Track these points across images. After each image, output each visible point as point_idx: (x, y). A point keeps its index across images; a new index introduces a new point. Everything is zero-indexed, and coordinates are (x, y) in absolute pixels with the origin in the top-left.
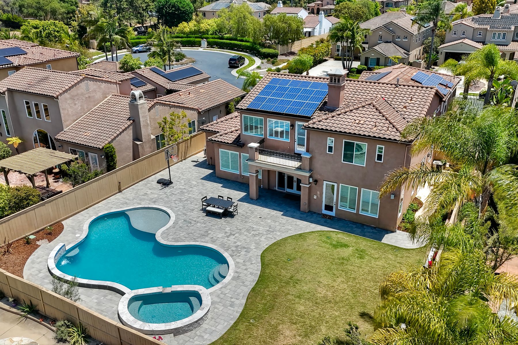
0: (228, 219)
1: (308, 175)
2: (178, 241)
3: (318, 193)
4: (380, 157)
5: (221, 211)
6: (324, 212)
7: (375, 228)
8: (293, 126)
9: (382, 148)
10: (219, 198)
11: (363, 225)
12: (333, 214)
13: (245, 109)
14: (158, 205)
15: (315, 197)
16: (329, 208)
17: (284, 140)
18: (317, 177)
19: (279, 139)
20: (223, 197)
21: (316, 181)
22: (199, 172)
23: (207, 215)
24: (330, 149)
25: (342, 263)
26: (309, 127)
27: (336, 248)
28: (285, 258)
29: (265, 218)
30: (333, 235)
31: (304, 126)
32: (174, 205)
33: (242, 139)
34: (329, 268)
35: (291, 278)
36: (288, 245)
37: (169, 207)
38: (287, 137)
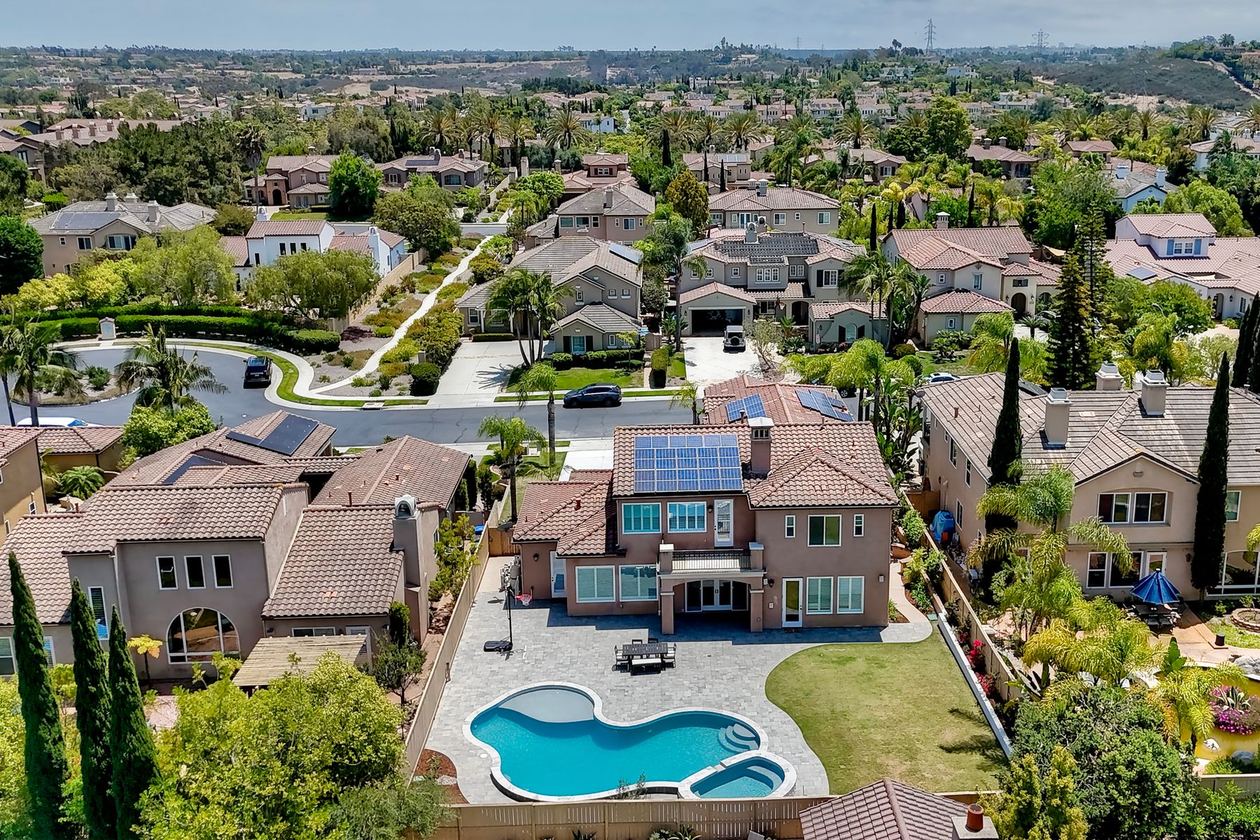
0: (668, 670)
1: (761, 574)
2: (639, 718)
3: (775, 598)
4: (859, 530)
5: (659, 661)
6: (786, 624)
7: (861, 628)
9: (860, 518)
10: (634, 642)
11: (845, 628)
12: (799, 624)
13: (631, 496)
14: (540, 681)
15: (771, 606)
16: (792, 618)
17: (697, 530)
18: (773, 575)
19: (687, 530)
20: (640, 642)
21: (771, 581)
22: (530, 617)
23: (633, 674)
24: (790, 531)
25: (870, 679)
26: (761, 507)
27: (844, 665)
28: (800, 695)
29: (717, 655)
30: (823, 650)
31: (752, 506)
32: (563, 675)
33: (621, 543)
34: (861, 689)
35: (833, 712)
36: (786, 679)
37: (561, 679)
38: (701, 524)
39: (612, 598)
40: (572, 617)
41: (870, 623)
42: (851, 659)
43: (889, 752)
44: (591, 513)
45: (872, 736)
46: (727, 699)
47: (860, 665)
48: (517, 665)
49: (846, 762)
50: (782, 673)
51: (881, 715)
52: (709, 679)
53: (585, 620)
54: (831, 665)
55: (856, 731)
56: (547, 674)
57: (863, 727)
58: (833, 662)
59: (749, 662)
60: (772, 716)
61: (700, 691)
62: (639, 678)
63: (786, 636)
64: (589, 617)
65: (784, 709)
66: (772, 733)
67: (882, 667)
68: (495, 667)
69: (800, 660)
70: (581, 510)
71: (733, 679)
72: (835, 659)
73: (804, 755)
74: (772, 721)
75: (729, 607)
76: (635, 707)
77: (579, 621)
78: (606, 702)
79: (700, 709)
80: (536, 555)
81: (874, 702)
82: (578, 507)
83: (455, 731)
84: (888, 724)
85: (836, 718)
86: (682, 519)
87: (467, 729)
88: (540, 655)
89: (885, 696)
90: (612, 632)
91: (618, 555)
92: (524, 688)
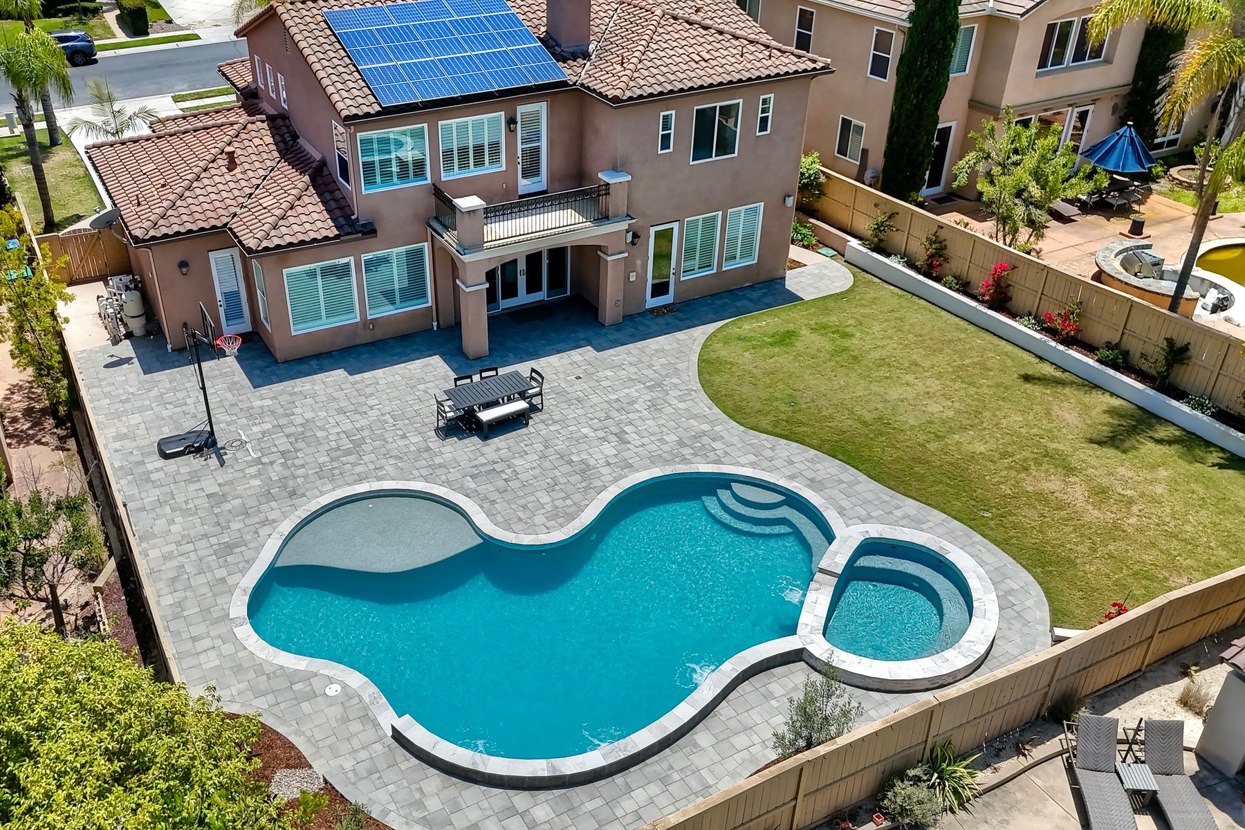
1: (624, 226)
3: (639, 262)
4: (764, 123)
5: (521, 405)
6: (651, 303)
8: (511, 121)
9: (769, 100)
10: (459, 383)
11: (732, 291)
12: (674, 297)
13: (376, 114)
14: (323, 493)
15: (633, 277)
16: (660, 289)
17: (488, 169)
18: (639, 223)
19: (474, 172)
21: (635, 236)
23: (485, 438)
24: (666, 140)
25: (853, 357)
27: (791, 344)
28: (782, 407)
29: (588, 374)
32: (359, 469)
33: (360, 212)
35: (864, 423)
36: (733, 386)
37: (360, 480)
38: (495, 158)
39: (351, 316)
40: (286, 362)
41: (763, 277)
42: (791, 334)
43: (1025, 469)
44: (262, 173)
45: (969, 448)
46: (681, 444)
47: (814, 340)
48: (251, 471)
50: (718, 379)
51: (938, 409)
53: (313, 363)
54: (774, 349)
55: (935, 445)
56: (326, 475)
57: (939, 437)
58: (771, 344)
59: (649, 373)
60: (782, 454)
61: (622, 440)
62: (499, 442)
63: (661, 321)
64: (318, 356)
65: (786, 438)
66: (815, 485)
67: (846, 335)
68: (210, 486)
69: (722, 353)
70: (238, 170)
71: (654, 407)
72: (767, 340)
74: (791, 463)
75: (542, 295)
76: (544, 498)
77: (304, 367)
78: (487, 503)
80: (183, 264)
82: (232, 165)
83: (227, 648)
85: (881, 433)
86: (463, 151)
87: (246, 633)
88: (282, 443)
90: (379, 373)
91: (364, 234)
92: (303, 513)
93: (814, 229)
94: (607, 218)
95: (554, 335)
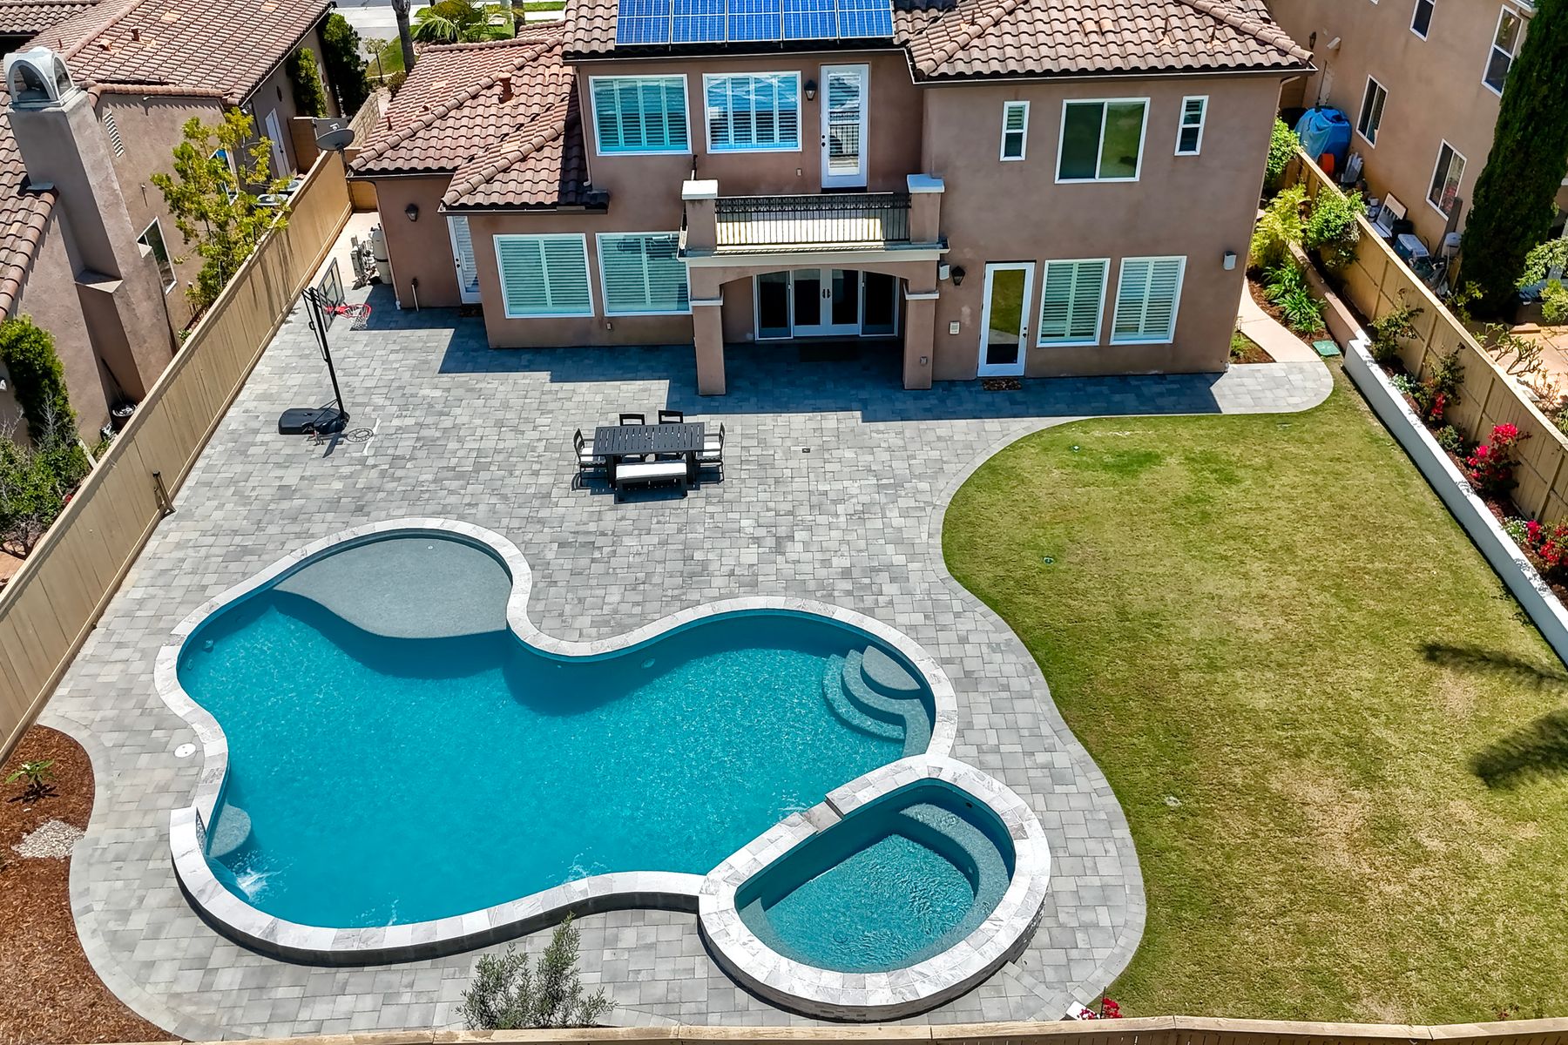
0: (707, 489)
1: (934, 255)
2: (623, 629)
3: (966, 310)
5: (679, 468)
6: (986, 369)
8: (811, 85)
9: (1198, 103)
10: (626, 422)
11: (1122, 378)
12: (1016, 368)
13: (609, 53)
14: (389, 517)
15: (955, 329)
16: (1003, 353)
17: (777, 146)
18: (965, 255)
19: (754, 147)
20: (641, 417)
21: (958, 272)
22: (404, 349)
23: (621, 500)
24: (1013, 143)
25: (1205, 516)
26: (944, 76)
27: (1135, 474)
28: (1031, 560)
29: (823, 448)
30: (1077, 435)
31: (919, 74)
32: (452, 499)
33: (595, 178)
34: (1188, 546)
35: (1123, 614)
36: (993, 513)
37: (443, 512)
38: (789, 131)
39: (585, 308)
40: (498, 349)
41: (1182, 366)
42: (1150, 459)
43: (1299, 754)
44: (536, 109)
45: (1243, 696)
46: (846, 573)
47: (1174, 476)
48: (346, 470)
49: (1183, 784)
50: (982, 498)
51: (1254, 625)
52: (803, 511)
53: (524, 357)
54: (1104, 476)
55: (1194, 677)
57: (1212, 667)
58: (1106, 467)
59: (900, 466)
60: (964, 625)
61: (779, 549)
63: (986, 398)
64: (535, 351)
65: (993, 605)
66: (966, 682)
67: (1230, 480)
68: (291, 477)
69: (1026, 463)
70: (513, 102)
71: (861, 515)
72: (1108, 459)
73: (1060, 760)
74: (963, 641)
75: (855, 329)
76: (614, 596)
77: (513, 361)
78: (542, 581)
79: (778, 602)
80: (412, 208)
81: (1225, 585)
82: (506, 96)
83: (137, 666)
84: (1278, 656)
85: (1132, 636)
86: (742, 119)
88: (406, 445)
89: (1256, 567)
90: (584, 387)
91: (589, 207)
92: (346, 535)
93: (1325, 311)
94: (907, 240)
95: (830, 386)
